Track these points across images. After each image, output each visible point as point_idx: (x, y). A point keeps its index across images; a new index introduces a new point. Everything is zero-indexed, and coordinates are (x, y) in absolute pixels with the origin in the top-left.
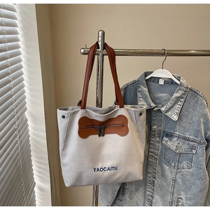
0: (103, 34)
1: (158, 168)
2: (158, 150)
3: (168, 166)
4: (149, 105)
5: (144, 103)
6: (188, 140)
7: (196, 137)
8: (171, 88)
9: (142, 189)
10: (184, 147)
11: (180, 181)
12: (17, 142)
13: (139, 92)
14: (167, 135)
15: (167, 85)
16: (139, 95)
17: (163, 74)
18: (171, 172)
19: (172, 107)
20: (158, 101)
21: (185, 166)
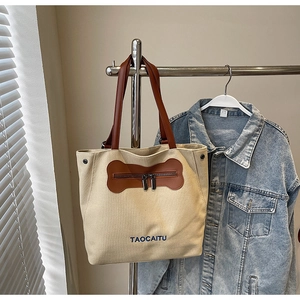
1: (220, 238)
2: (220, 211)
3: (234, 233)
6: (264, 194)
7: (275, 189)
8: (238, 121)
9: (196, 269)
10: (259, 205)
11: (252, 253)
12: (14, 209)
13: (192, 129)
14: (233, 190)
15: (231, 118)
16: (192, 133)
17: (226, 101)
18: (240, 242)
19: (241, 149)
21: (260, 232)
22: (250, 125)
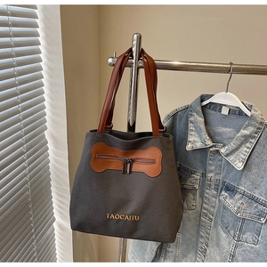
1: (213, 233)
2: (214, 207)
3: (225, 233)
4: (204, 142)
5: (196, 139)
6: (257, 201)
8: (239, 120)
10: (250, 211)
13: (192, 122)
15: (233, 117)
16: (191, 126)
18: (230, 243)
19: (237, 149)
20: (218, 138)
22: (248, 126)
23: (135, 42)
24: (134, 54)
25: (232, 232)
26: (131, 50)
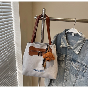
0: (45, 10)
1: (68, 75)
2: (69, 67)
3: (73, 75)
4: (66, 45)
6: (83, 65)
7: (87, 64)
8: (78, 38)
9: (62, 82)
10: (81, 68)
11: (77, 84)
13: (62, 38)
15: (76, 37)
16: (62, 40)
17: (74, 31)
18: (74, 78)
19: (76, 47)
20: (71, 44)
21: (80, 77)
22: (80, 40)
23: (43, 12)
24: (43, 16)
25: (75, 75)
26: (42, 14)
